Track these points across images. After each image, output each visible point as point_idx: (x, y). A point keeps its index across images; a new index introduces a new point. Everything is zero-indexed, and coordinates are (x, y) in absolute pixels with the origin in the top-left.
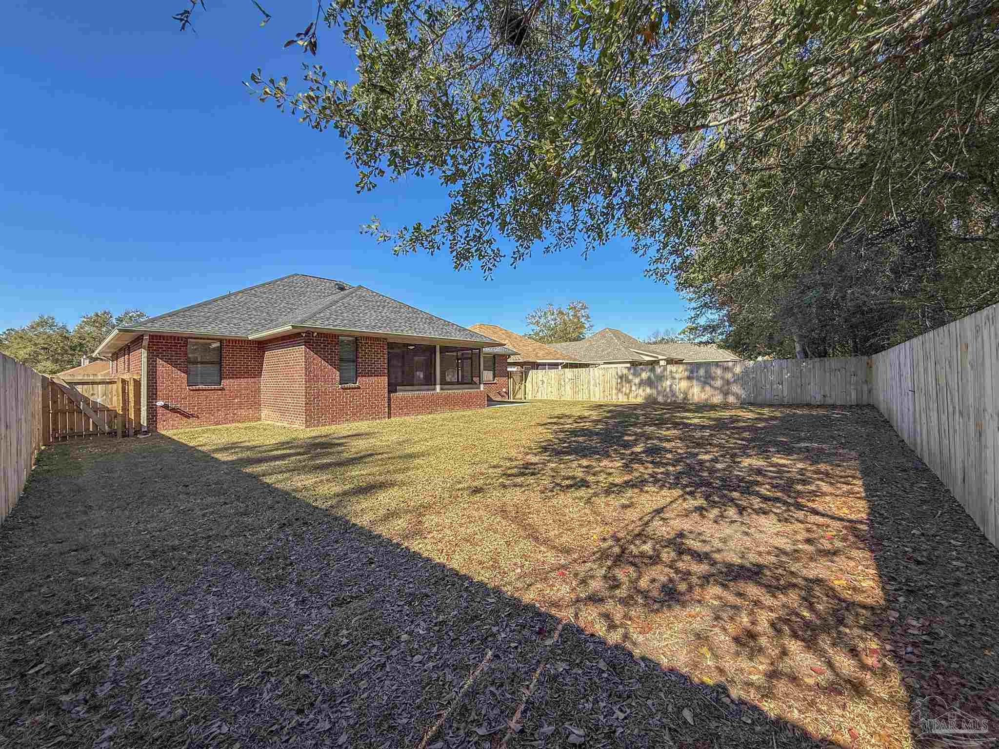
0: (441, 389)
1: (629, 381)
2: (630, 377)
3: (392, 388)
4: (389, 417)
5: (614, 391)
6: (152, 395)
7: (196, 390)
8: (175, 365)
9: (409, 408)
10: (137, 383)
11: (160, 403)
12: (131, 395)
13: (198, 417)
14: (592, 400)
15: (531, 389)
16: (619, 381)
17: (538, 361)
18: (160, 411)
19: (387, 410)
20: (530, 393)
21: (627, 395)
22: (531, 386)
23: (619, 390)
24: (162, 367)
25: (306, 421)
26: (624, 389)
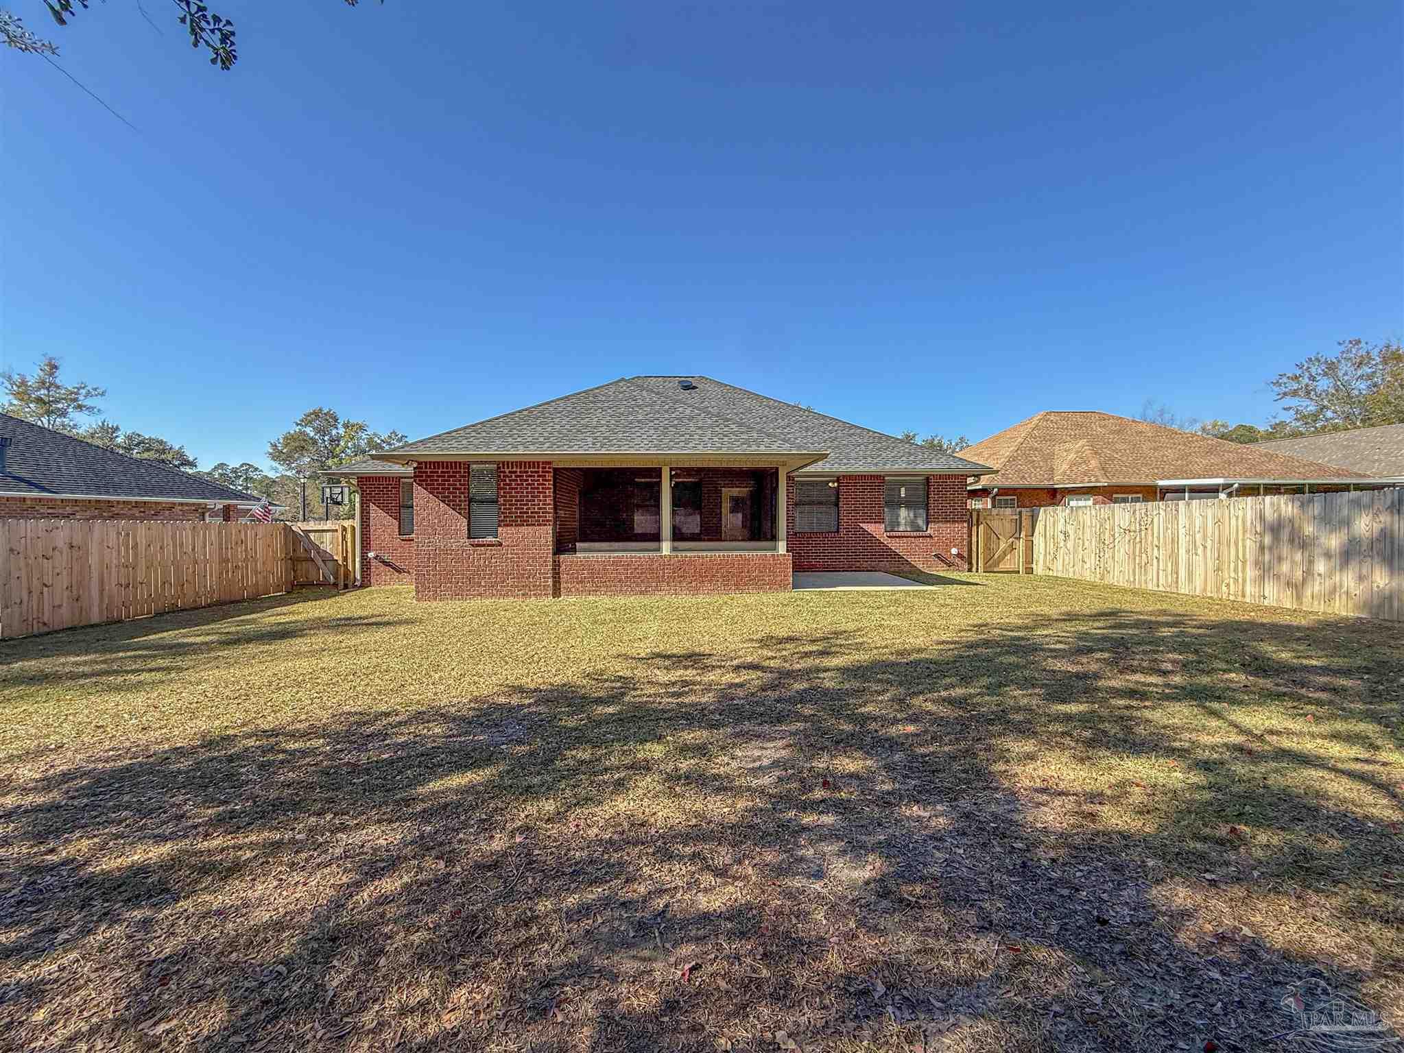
0: (674, 549)
1: (1302, 543)
2: (1309, 529)
3: (562, 545)
4: (556, 593)
5: (1251, 573)
6: (366, 546)
7: (406, 540)
8: (387, 510)
9: (597, 581)
10: (353, 528)
11: (371, 555)
12: (349, 544)
13: (409, 572)
14: (1184, 590)
15: (1042, 551)
16: (1267, 540)
17: (1161, 483)
18: (374, 563)
19: (550, 582)
20: (1042, 557)
21: (1297, 588)
22: (1042, 545)
23: (1265, 571)
24: (375, 512)
25: (418, 592)
26: (1285, 568)
